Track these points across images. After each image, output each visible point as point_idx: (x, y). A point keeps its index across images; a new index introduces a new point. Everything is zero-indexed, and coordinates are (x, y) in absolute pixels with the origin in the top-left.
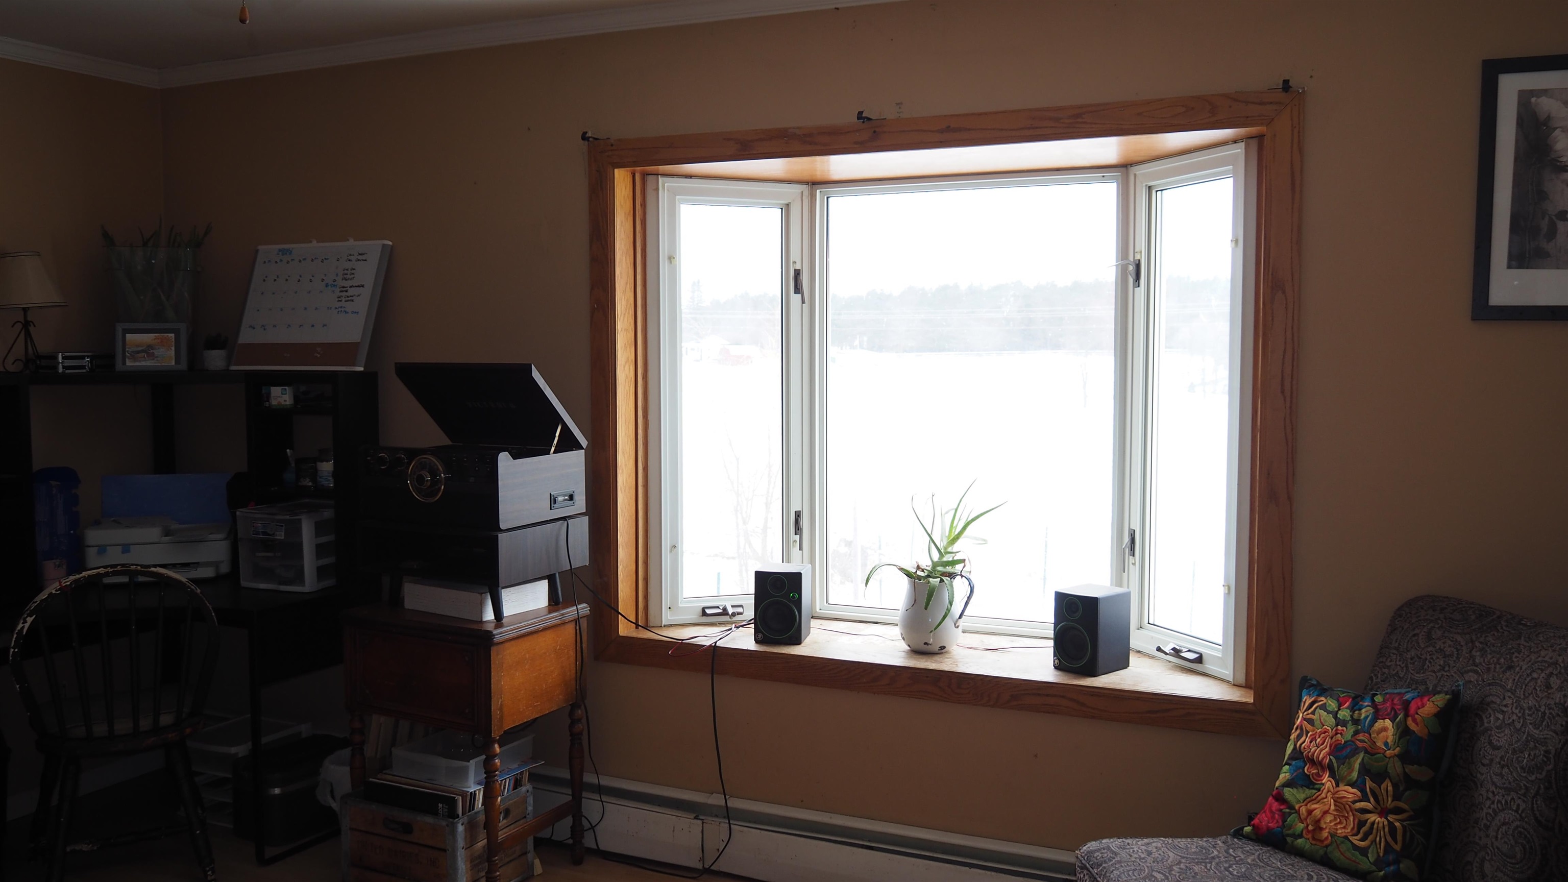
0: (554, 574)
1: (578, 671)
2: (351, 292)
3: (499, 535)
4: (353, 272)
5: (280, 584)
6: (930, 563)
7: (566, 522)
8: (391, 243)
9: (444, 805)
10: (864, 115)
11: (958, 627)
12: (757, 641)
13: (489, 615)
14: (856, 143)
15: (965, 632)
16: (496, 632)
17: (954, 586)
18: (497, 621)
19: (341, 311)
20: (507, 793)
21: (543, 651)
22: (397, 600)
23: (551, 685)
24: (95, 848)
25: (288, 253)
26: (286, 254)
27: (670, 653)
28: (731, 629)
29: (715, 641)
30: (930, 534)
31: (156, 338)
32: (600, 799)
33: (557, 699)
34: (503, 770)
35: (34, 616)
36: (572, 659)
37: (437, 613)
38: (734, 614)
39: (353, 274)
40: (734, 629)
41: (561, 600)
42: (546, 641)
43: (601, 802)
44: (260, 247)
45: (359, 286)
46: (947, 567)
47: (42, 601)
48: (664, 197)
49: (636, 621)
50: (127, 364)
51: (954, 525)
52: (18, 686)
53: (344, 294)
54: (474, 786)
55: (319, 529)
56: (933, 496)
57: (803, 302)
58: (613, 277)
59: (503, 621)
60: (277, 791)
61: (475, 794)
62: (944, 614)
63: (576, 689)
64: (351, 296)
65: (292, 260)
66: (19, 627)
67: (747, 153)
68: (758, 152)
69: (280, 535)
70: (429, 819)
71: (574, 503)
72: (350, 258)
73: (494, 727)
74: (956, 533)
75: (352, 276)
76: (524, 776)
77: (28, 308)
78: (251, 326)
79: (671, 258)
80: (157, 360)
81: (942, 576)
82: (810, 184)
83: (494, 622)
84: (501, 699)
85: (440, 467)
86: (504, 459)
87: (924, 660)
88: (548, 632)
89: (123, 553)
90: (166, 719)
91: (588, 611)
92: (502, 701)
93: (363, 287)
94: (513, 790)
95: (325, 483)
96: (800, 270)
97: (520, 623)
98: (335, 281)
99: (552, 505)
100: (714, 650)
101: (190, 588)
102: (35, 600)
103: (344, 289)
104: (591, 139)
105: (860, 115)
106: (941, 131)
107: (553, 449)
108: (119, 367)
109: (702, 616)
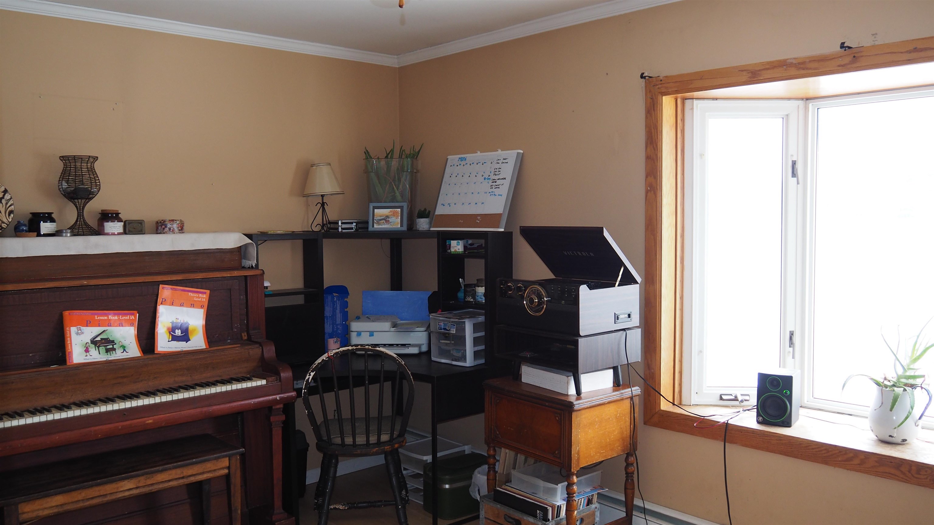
0: (617, 366)
1: (631, 432)
2: (499, 182)
3: (579, 339)
4: (499, 170)
5: (453, 360)
6: (895, 376)
7: (625, 332)
8: (522, 152)
9: (541, 512)
10: (845, 45)
11: (917, 426)
12: (758, 422)
13: (572, 391)
14: (839, 66)
15: (924, 428)
16: (576, 403)
17: (915, 395)
18: (578, 395)
19: (492, 194)
20: (582, 508)
21: (608, 417)
22: (518, 376)
23: (613, 440)
24: (346, 508)
25: (464, 160)
26: (463, 161)
27: (695, 425)
28: (739, 412)
29: (727, 420)
30: (895, 354)
31: (391, 212)
32: (644, 518)
33: (617, 449)
34: (580, 492)
35: (315, 372)
36: (628, 423)
37: (541, 386)
38: (742, 401)
39: (500, 171)
40: (741, 412)
41: (621, 383)
42: (610, 410)
43: (645, 520)
44: (449, 157)
45: (503, 179)
46: (909, 380)
47: (319, 363)
48: (697, 113)
49: (673, 402)
50: (375, 227)
51: (916, 348)
52: (306, 411)
53: (494, 184)
54: (560, 501)
55: (476, 327)
56: (899, 326)
57: (798, 183)
58: (661, 168)
59: (581, 396)
60: (447, 486)
61: (560, 507)
62: (906, 415)
63: (630, 443)
64: (498, 185)
65: (466, 164)
66: (307, 378)
67: (756, 79)
68: (764, 78)
69: (453, 331)
70: (531, 520)
71: (631, 319)
72: (498, 161)
73: (574, 464)
74: (918, 354)
75: (499, 172)
76: (594, 497)
77: (324, 195)
78: (442, 204)
79: (702, 155)
80: (391, 225)
81: (905, 386)
82: (804, 99)
83: (575, 396)
84: (579, 447)
85: (543, 293)
86: (584, 289)
87: (889, 449)
88: (612, 404)
89: (370, 336)
90: (385, 438)
91: (640, 392)
92: (579, 449)
93: (505, 179)
94: (586, 506)
95: (480, 300)
96: (796, 161)
97: (592, 398)
98: (489, 176)
99: (616, 321)
100: (726, 425)
101: (398, 361)
102: (315, 363)
103: (494, 181)
104: (647, 78)
105: (842, 46)
106: (910, 52)
107: (617, 283)
108: (370, 229)
109: (720, 400)
